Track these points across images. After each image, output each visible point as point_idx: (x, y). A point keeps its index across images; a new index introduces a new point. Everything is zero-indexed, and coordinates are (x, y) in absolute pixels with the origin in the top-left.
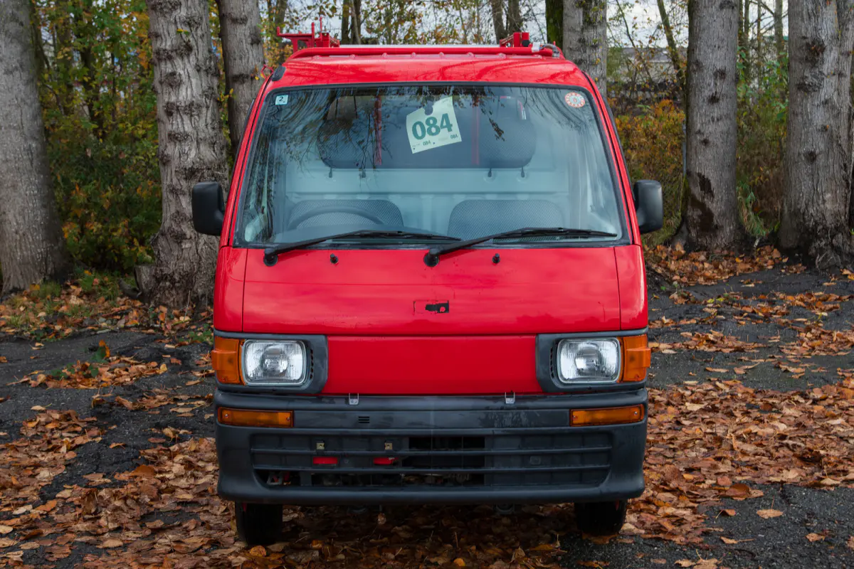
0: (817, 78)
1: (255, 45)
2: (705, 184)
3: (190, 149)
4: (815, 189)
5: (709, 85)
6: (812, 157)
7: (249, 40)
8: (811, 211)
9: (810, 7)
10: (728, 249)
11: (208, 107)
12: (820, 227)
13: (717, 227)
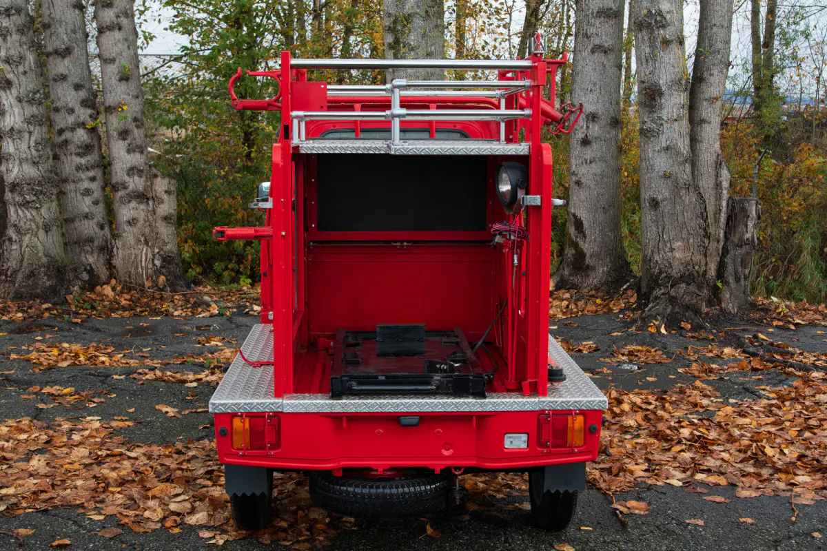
0: (656, 123)
1: (124, 82)
2: (579, 224)
3: (13, 167)
4: (660, 237)
5: (582, 127)
6: (655, 204)
7: (117, 78)
8: (657, 258)
9: (648, 50)
10: (597, 290)
11: (30, 133)
12: (663, 275)
13: (588, 266)
